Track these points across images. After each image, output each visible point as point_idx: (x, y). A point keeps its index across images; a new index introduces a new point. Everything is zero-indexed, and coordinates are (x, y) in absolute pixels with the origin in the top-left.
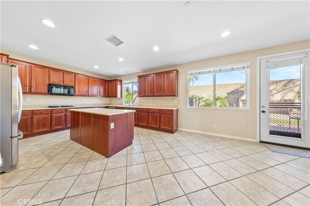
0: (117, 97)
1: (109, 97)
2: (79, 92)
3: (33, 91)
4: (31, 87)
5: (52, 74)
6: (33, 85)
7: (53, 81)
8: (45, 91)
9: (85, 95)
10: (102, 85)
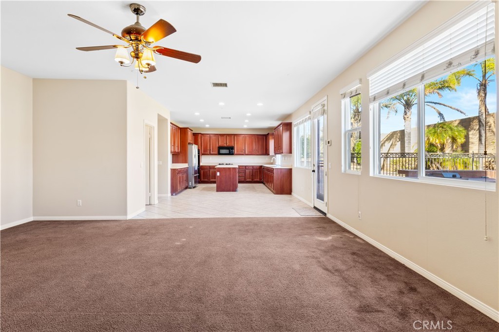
0: (269, 155)
1: (265, 155)
2: (237, 151)
3: (211, 153)
4: (210, 150)
5: (220, 139)
6: (211, 149)
7: (221, 144)
8: (217, 153)
9: (242, 153)
10: (258, 141)
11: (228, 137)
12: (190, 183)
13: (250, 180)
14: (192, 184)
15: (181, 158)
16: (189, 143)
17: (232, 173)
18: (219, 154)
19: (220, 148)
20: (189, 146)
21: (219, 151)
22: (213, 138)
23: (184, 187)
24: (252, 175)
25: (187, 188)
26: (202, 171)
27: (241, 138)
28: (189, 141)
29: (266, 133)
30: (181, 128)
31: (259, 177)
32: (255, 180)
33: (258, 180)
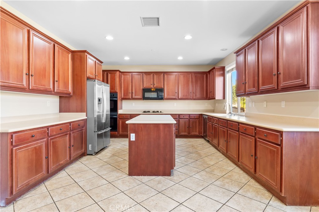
0: (215, 98)
1: (209, 99)
2: (168, 95)
3: (134, 97)
4: (132, 93)
5: (145, 78)
6: (134, 92)
7: (146, 85)
8: (140, 96)
9: (174, 97)
10: (196, 81)
11: (155, 76)
12: (90, 145)
13: (186, 133)
14: (92, 147)
15: (74, 103)
16: (89, 78)
17: (162, 134)
18: (144, 98)
19: (146, 90)
20: (89, 83)
21: (143, 95)
22: (137, 77)
23: (80, 152)
24: (189, 127)
25: (83, 155)
26: (121, 122)
27: (172, 77)
28: (89, 75)
29: (207, 70)
30: (73, 52)
31: (197, 130)
32: (193, 133)
33: (197, 133)
